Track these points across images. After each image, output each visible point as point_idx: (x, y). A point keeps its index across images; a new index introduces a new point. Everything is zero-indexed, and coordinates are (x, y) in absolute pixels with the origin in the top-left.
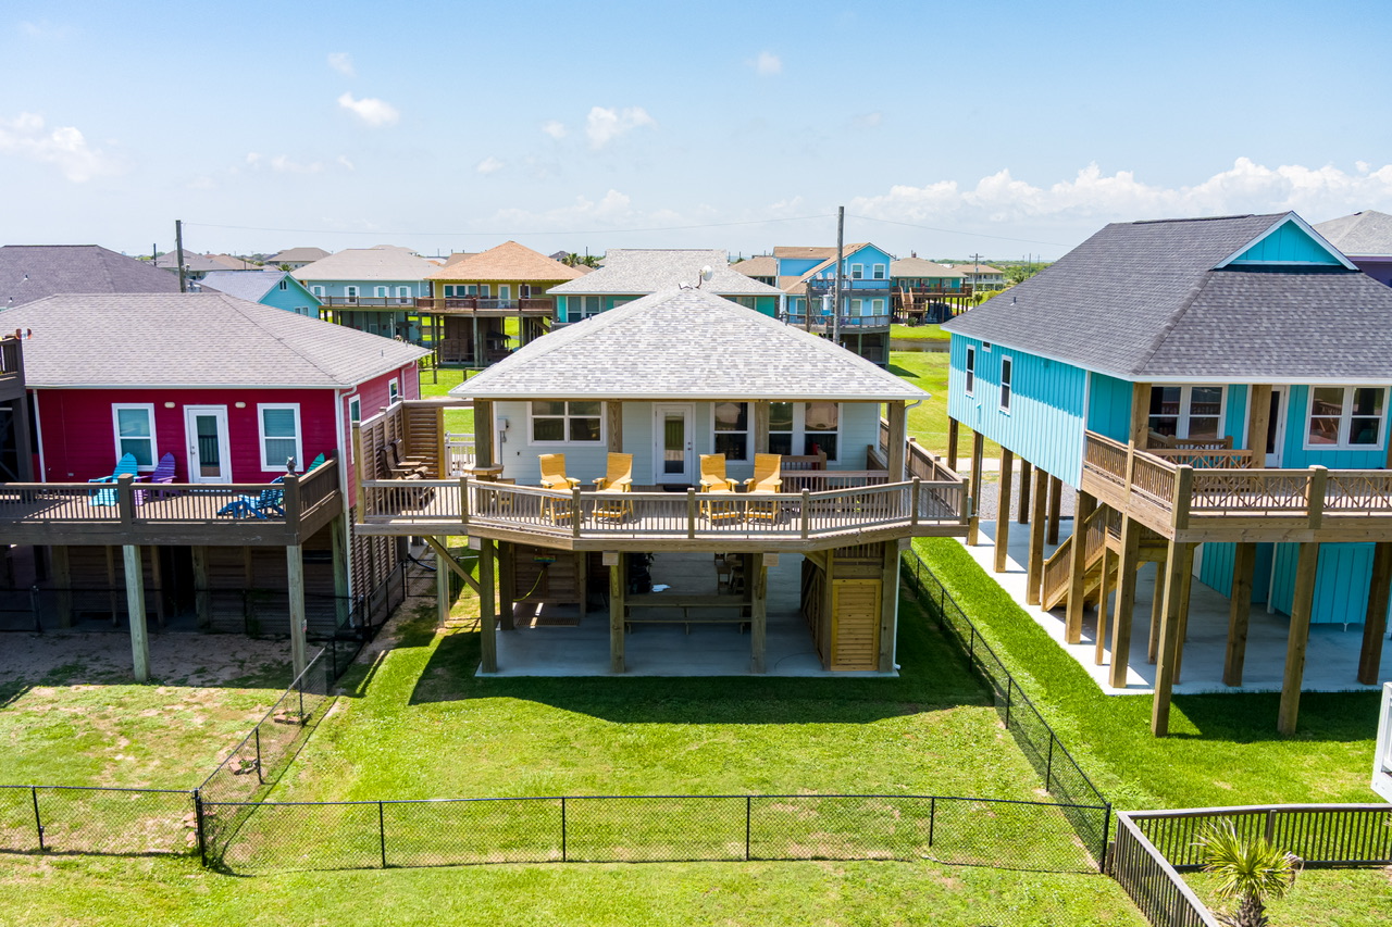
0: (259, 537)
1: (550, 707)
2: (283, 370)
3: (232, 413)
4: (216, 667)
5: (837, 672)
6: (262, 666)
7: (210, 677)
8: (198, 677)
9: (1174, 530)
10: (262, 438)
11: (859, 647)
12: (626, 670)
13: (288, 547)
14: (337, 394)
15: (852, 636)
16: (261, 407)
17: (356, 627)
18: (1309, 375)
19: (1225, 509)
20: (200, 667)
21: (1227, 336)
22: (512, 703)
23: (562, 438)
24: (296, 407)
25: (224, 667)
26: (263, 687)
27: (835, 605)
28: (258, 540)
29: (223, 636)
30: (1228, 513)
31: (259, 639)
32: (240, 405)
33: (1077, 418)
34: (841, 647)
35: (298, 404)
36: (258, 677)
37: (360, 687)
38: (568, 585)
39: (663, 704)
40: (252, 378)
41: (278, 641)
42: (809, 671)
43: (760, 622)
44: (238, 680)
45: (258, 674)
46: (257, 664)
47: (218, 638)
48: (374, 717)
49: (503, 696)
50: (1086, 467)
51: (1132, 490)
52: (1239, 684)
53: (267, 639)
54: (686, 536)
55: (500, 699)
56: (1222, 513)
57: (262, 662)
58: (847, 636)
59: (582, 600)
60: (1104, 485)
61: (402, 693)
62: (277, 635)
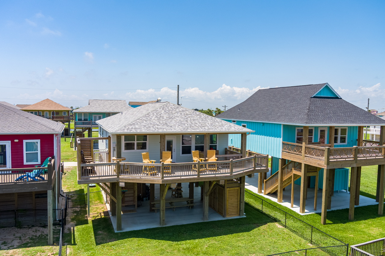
0: (36, 188)
1: (150, 239)
2: (33, 128)
3: (13, 144)
4: (10, 241)
5: (228, 217)
6: (29, 238)
7: (10, 245)
8: (5, 246)
9: (326, 165)
10: (25, 152)
11: (234, 209)
12: (166, 225)
13: (48, 191)
14: (54, 136)
15: (232, 206)
16: (25, 141)
17: (58, 220)
18: (343, 123)
19: (337, 159)
20: (3, 242)
21: (322, 114)
22: (135, 240)
23: (134, 149)
24: (39, 141)
25: (13, 240)
26: (35, 246)
27: (227, 197)
28: (36, 189)
29: (5, 229)
30: (338, 160)
31: (22, 228)
32: (16, 141)
33: (278, 139)
34: (229, 209)
35: (40, 140)
36: (30, 242)
37: (72, 241)
38: (131, 199)
39: (185, 234)
40: (22, 130)
41: (29, 228)
42: (220, 218)
43: (207, 204)
44: (23, 244)
45: (30, 241)
46: (27, 238)
47: (4, 230)
48: (85, 251)
49: (131, 238)
50: (283, 151)
51: (305, 156)
52: (330, 209)
53: (24, 228)
54: (197, 177)
55: (130, 239)
56: (336, 160)
57: (28, 237)
58: (230, 206)
59: (136, 203)
60: (292, 156)
61: (91, 242)
62: (28, 226)
